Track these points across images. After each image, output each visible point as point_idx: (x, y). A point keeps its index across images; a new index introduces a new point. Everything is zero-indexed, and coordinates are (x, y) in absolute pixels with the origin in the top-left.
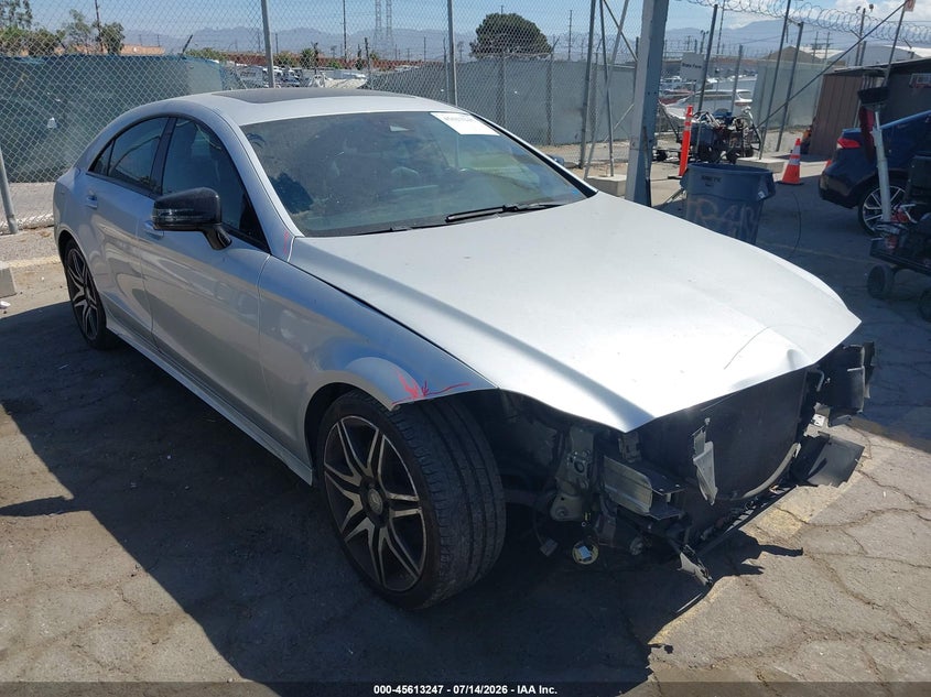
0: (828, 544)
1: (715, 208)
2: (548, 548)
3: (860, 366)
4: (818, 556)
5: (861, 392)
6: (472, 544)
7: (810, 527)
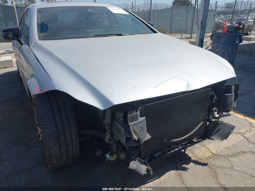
0: (219, 163)
1: (221, 47)
2: (99, 153)
3: (231, 93)
4: (213, 167)
5: (231, 104)
6: (60, 149)
7: (215, 156)
